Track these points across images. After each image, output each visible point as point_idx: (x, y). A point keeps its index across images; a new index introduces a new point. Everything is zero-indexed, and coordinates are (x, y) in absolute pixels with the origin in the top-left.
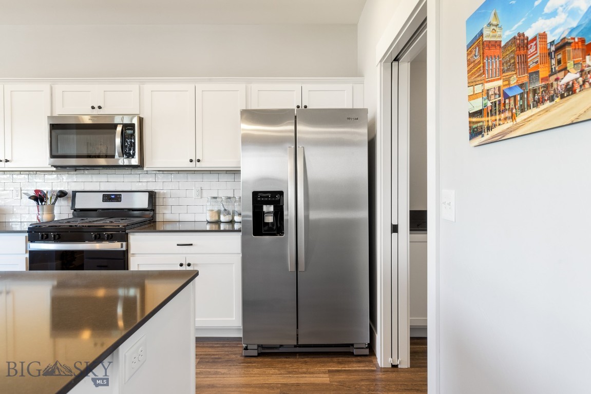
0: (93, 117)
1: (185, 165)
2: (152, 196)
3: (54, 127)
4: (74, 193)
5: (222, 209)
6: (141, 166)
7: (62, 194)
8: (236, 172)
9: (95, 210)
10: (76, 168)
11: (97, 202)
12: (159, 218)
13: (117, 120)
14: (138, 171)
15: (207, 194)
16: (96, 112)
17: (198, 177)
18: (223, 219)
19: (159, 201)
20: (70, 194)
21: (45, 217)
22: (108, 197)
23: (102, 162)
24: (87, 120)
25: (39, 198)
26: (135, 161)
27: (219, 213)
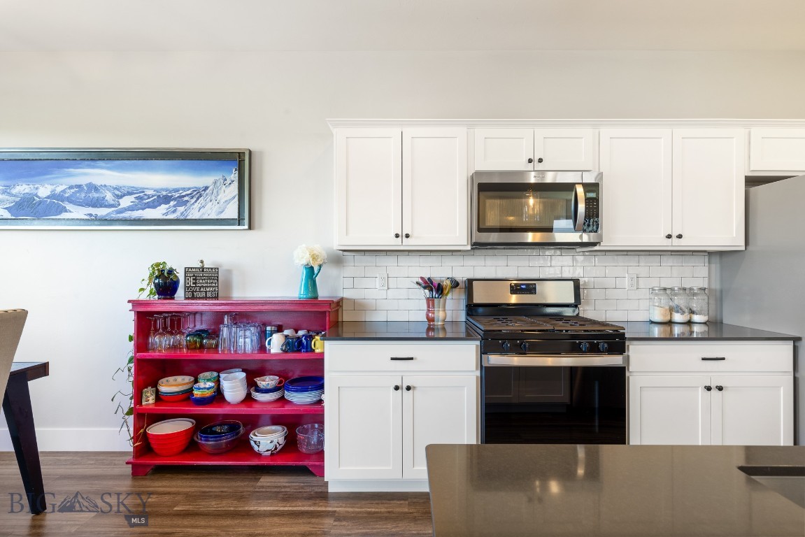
0: (539, 174)
1: (659, 242)
2: (578, 286)
3: (482, 187)
4: (470, 282)
7: (455, 284)
17: (632, 261)
18: (678, 317)
21: (441, 316)
22: (517, 288)
23: (530, 237)
25: (428, 284)
27: (671, 310)
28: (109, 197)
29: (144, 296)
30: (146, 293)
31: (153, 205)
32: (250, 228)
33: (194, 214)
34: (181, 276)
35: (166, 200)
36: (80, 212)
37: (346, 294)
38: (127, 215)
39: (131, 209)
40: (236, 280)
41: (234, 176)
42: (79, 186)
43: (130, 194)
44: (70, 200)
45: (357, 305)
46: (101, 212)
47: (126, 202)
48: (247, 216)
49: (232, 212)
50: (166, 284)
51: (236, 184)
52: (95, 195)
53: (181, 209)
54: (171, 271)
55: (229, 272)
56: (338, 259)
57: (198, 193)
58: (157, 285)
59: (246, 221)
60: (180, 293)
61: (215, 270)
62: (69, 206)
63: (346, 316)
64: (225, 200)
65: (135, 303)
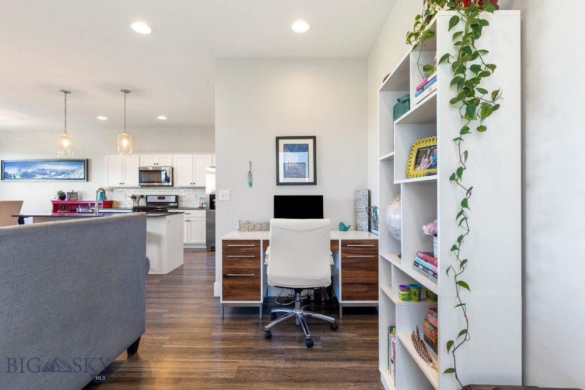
0: (153, 168)
1: (189, 185)
2: (177, 197)
3: (140, 171)
4: (147, 196)
5: (204, 202)
6: (172, 185)
7: (142, 196)
8: (204, 188)
9: (155, 203)
10: (148, 186)
11: (156, 200)
12: (179, 206)
13: (163, 169)
14: (172, 188)
15: (198, 197)
16: (156, 165)
17: (195, 190)
18: (204, 206)
19: (179, 199)
20: (145, 196)
21: (136, 205)
22: (160, 198)
23: (156, 184)
24: (151, 169)
25: (134, 197)
26: (170, 184)
27: (203, 204)
28: (48, 172)
29: (56, 200)
30: (57, 199)
31: (60, 175)
32: (87, 181)
33: (72, 177)
34: (66, 194)
35: (64, 173)
36: (40, 177)
37: (114, 200)
38: (53, 177)
39: (54, 176)
40: (84, 196)
41: (83, 166)
42: (40, 169)
43: (54, 171)
44: (37, 173)
45: (118, 203)
46: (46, 176)
47: (53, 174)
48: (87, 178)
49: (82, 177)
50: (62, 197)
51: (83, 169)
52: (44, 172)
53: (68, 176)
54: (63, 193)
55: (82, 193)
56: (112, 190)
57: (73, 171)
58: (59, 197)
59: (86, 179)
60: (66, 200)
61: (76, 193)
62: (37, 175)
63: (114, 206)
64: (80, 173)
65: (53, 201)
